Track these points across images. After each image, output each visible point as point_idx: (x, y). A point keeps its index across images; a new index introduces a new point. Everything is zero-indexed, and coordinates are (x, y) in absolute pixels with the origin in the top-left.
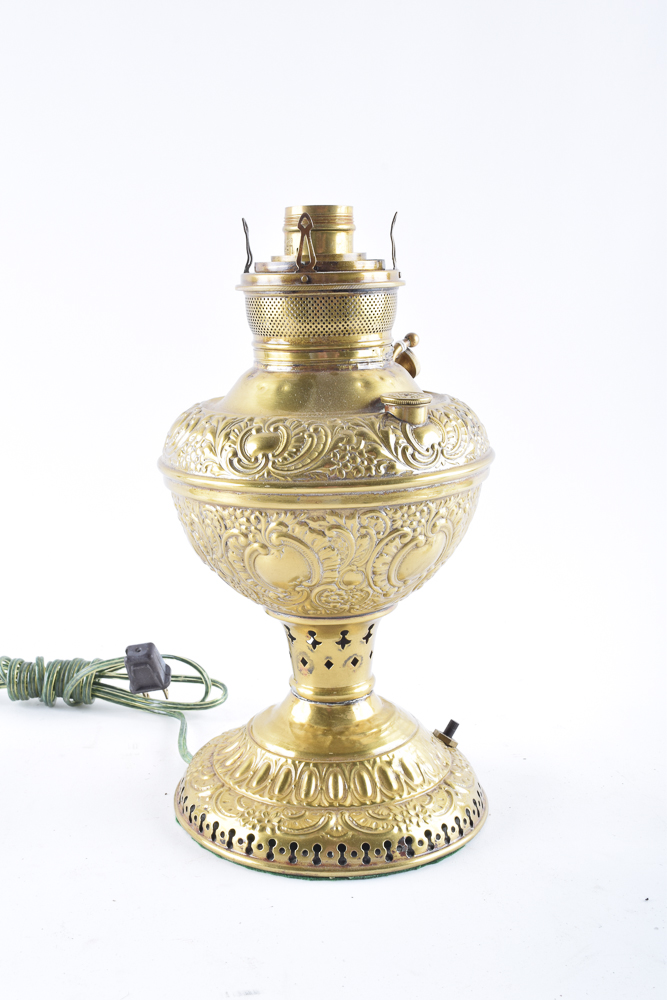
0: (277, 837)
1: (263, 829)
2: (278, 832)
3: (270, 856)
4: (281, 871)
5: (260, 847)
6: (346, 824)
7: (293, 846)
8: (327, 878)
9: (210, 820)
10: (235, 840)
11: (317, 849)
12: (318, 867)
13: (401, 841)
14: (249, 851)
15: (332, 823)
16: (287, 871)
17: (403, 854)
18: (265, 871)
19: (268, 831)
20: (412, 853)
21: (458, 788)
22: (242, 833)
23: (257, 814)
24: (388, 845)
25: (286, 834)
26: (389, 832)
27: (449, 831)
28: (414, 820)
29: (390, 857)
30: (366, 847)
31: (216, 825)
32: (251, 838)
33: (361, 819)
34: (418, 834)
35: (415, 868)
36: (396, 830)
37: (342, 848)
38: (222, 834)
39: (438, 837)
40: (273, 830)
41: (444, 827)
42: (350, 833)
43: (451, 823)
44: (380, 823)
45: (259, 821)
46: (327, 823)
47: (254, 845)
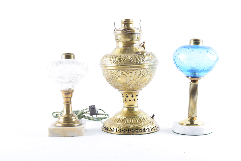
0: (122, 128)
1: (119, 127)
2: (121, 128)
3: (120, 132)
4: (122, 134)
5: (118, 130)
6: (133, 126)
7: (124, 130)
8: (130, 135)
9: (109, 128)
10: (114, 130)
11: (128, 130)
12: (129, 133)
13: (143, 129)
14: (116, 131)
15: (131, 126)
16: (123, 134)
17: (144, 131)
18: (119, 134)
19: (120, 128)
20: (145, 131)
21: (154, 123)
22: (115, 128)
23: (118, 125)
24: (141, 129)
25: (123, 128)
26: (141, 127)
27: (152, 129)
28: (146, 126)
29: (141, 132)
30: (137, 130)
31: (110, 128)
32: (117, 129)
33: (136, 125)
34: (146, 128)
35: (146, 134)
36: (142, 127)
37: (133, 130)
38: (112, 129)
39: (150, 129)
40: (121, 127)
41: (151, 128)
42: (134, 127)
43: (152, 128)
44: (139, 126)
45: (118, 126)
46: (130, 126)
47: (117, 130)
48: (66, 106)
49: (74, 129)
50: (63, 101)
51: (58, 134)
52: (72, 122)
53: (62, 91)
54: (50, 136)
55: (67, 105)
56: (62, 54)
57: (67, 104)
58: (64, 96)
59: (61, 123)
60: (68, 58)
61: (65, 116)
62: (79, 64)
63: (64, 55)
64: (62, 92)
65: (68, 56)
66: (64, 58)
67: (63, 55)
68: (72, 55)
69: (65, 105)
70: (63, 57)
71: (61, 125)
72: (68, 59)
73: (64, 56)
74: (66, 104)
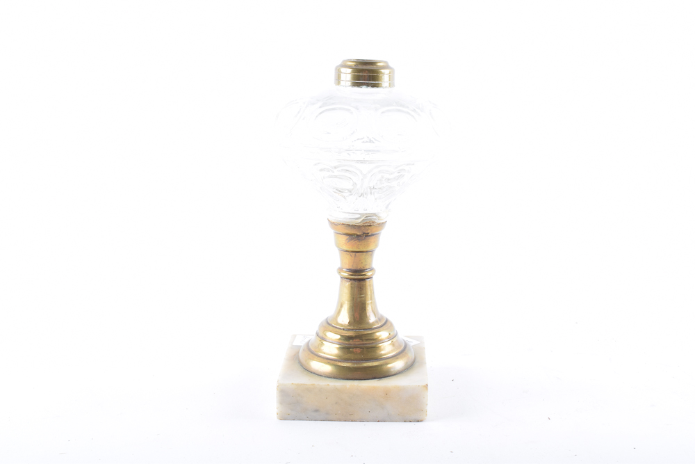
48: (352, 288)
49: (387, 393)
50: (339, 265)
51: (317, 411)
52: (376, 359)
53: (334, 225)
54: (283, 418)
55: (356, 283)
56: (339, 62)
57: (354, 280)
58: (345, 248)
59: (328, 361)
60: (368, 85)
61: (348, 330)
62: (414, 110)
63: (350, 67)
64: (333, 228)
65: (366, 74)
66: (349, 83)
67: (343, 70)
68: (384, 68)
69: (347, 284)
70: (343, 77)
71: (327, 368)
72: (364, 89)
73: (347, 75)
74: (351, 279)
